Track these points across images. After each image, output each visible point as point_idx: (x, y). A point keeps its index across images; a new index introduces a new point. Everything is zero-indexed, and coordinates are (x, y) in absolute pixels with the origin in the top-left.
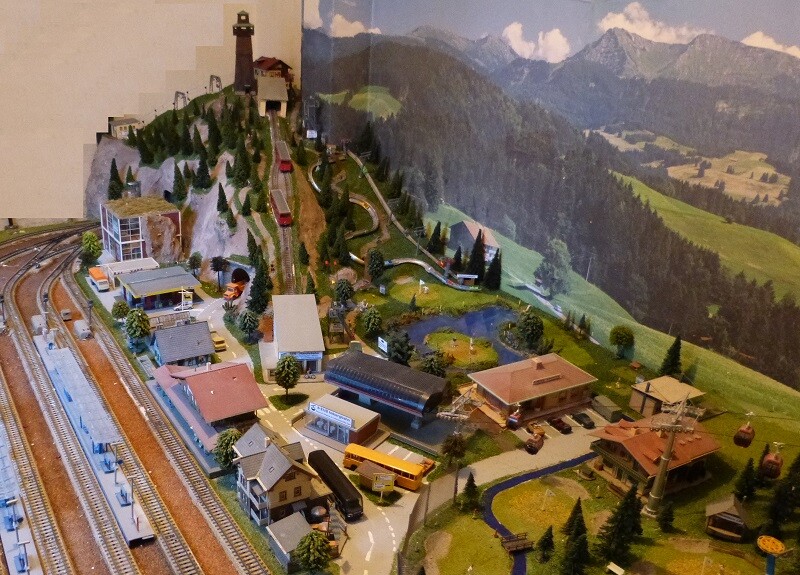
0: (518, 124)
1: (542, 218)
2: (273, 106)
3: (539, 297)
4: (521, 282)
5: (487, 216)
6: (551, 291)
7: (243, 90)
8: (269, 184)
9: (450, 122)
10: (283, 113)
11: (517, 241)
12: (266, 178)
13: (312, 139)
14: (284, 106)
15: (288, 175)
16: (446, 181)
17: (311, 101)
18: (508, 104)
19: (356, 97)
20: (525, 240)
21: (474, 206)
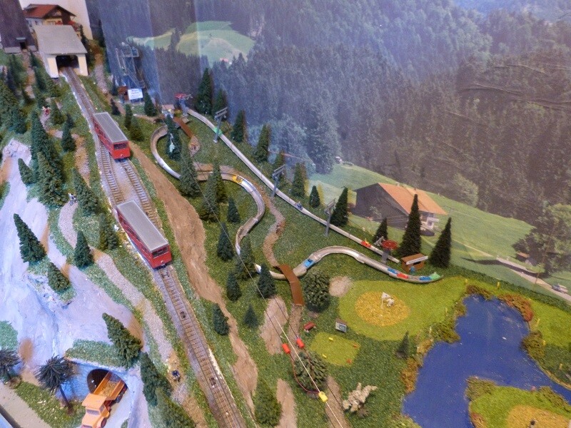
0: (484, 49)
1: (532, 176)
2: (66, 62)
3: (522, 275)
4: (488, 256)
5: (423, 176)
6: (547, 268)
7: (16, 44)
8: (104, 185)
9: (344, 58)
10: (82, 69)
11: (481, 207)
12: (95, 176)
13: (136, 101)
14: (82, 61)
15: (128, 163)
16: (344, 136)
17: (124, 49)
18: (463, 20)
19: (185, 38)
20: (497, 205)
21: (398, 163)
